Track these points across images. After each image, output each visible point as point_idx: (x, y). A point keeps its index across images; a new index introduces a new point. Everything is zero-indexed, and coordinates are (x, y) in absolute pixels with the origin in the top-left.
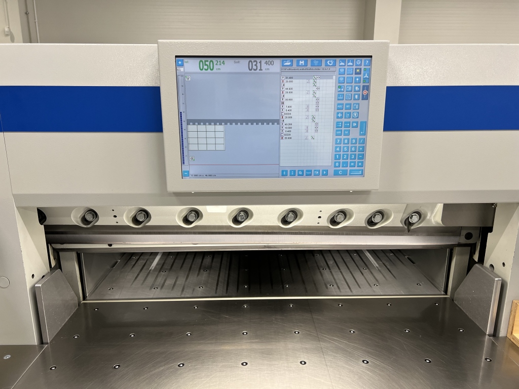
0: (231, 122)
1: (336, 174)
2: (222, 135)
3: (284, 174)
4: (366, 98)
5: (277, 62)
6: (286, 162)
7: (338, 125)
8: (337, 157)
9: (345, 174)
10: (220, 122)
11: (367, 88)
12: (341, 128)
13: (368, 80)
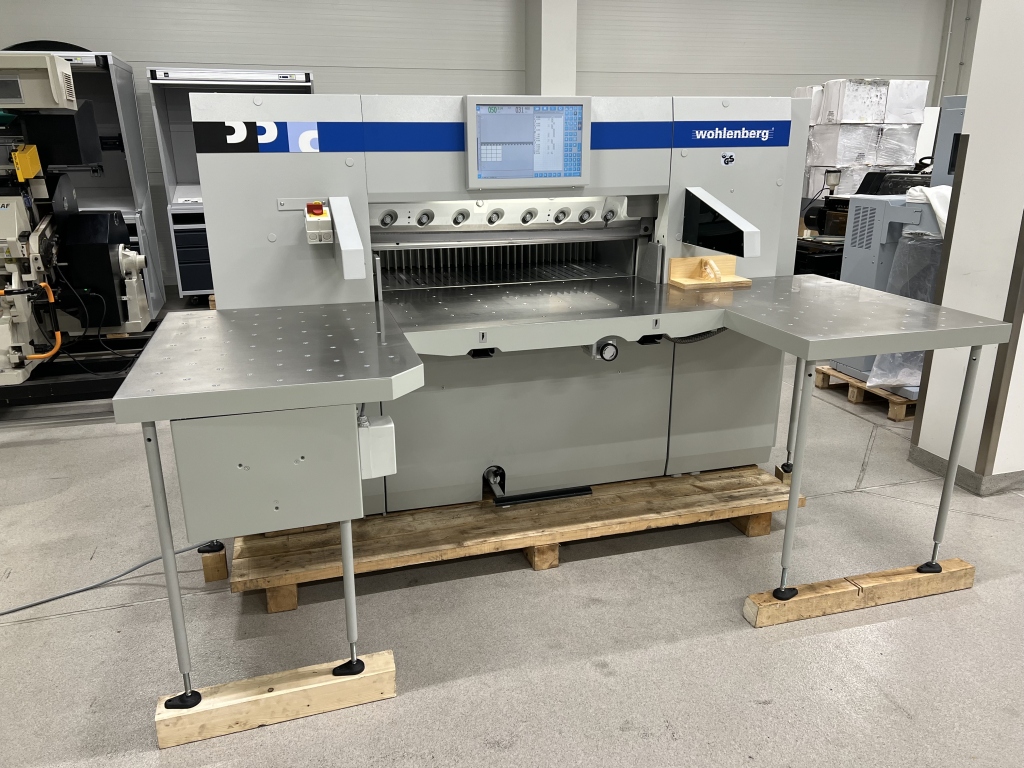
0: (506, 143)
1: (565, 175)
2: (500, 151)
3: (537, 175)
4: (580, 129)
5: (532, 108)
6: (537, 168)
7: (566, 145)
8: (565, 165)
9: (570, 175)
10: (500, 144)
11: (581, 123)
12: (567, 147)
13: (582, 118)
